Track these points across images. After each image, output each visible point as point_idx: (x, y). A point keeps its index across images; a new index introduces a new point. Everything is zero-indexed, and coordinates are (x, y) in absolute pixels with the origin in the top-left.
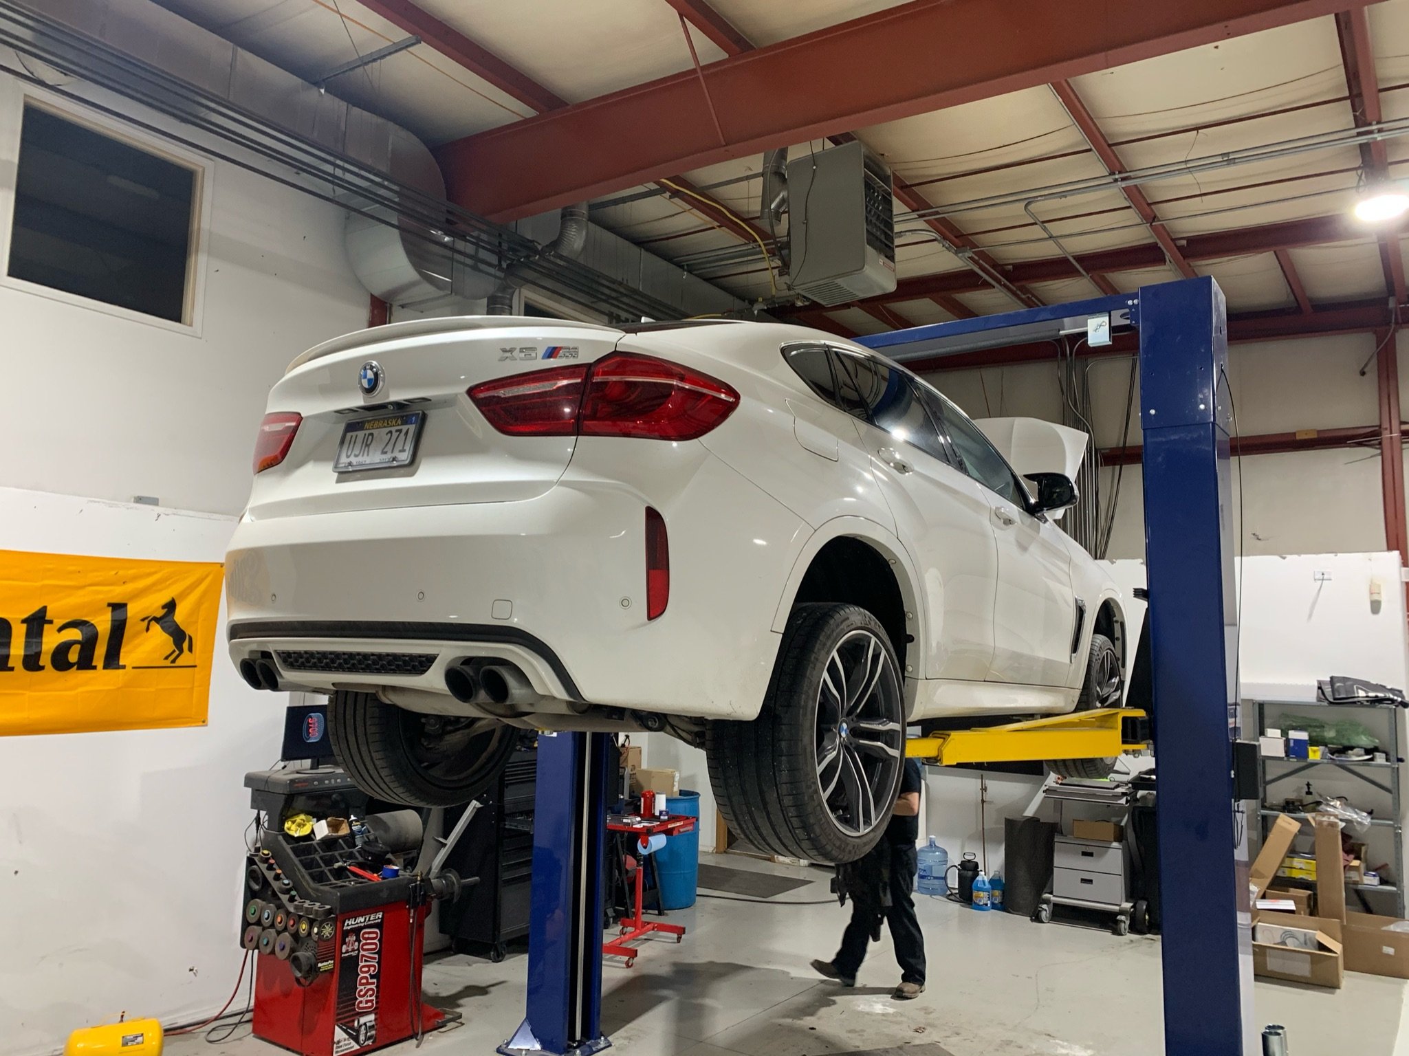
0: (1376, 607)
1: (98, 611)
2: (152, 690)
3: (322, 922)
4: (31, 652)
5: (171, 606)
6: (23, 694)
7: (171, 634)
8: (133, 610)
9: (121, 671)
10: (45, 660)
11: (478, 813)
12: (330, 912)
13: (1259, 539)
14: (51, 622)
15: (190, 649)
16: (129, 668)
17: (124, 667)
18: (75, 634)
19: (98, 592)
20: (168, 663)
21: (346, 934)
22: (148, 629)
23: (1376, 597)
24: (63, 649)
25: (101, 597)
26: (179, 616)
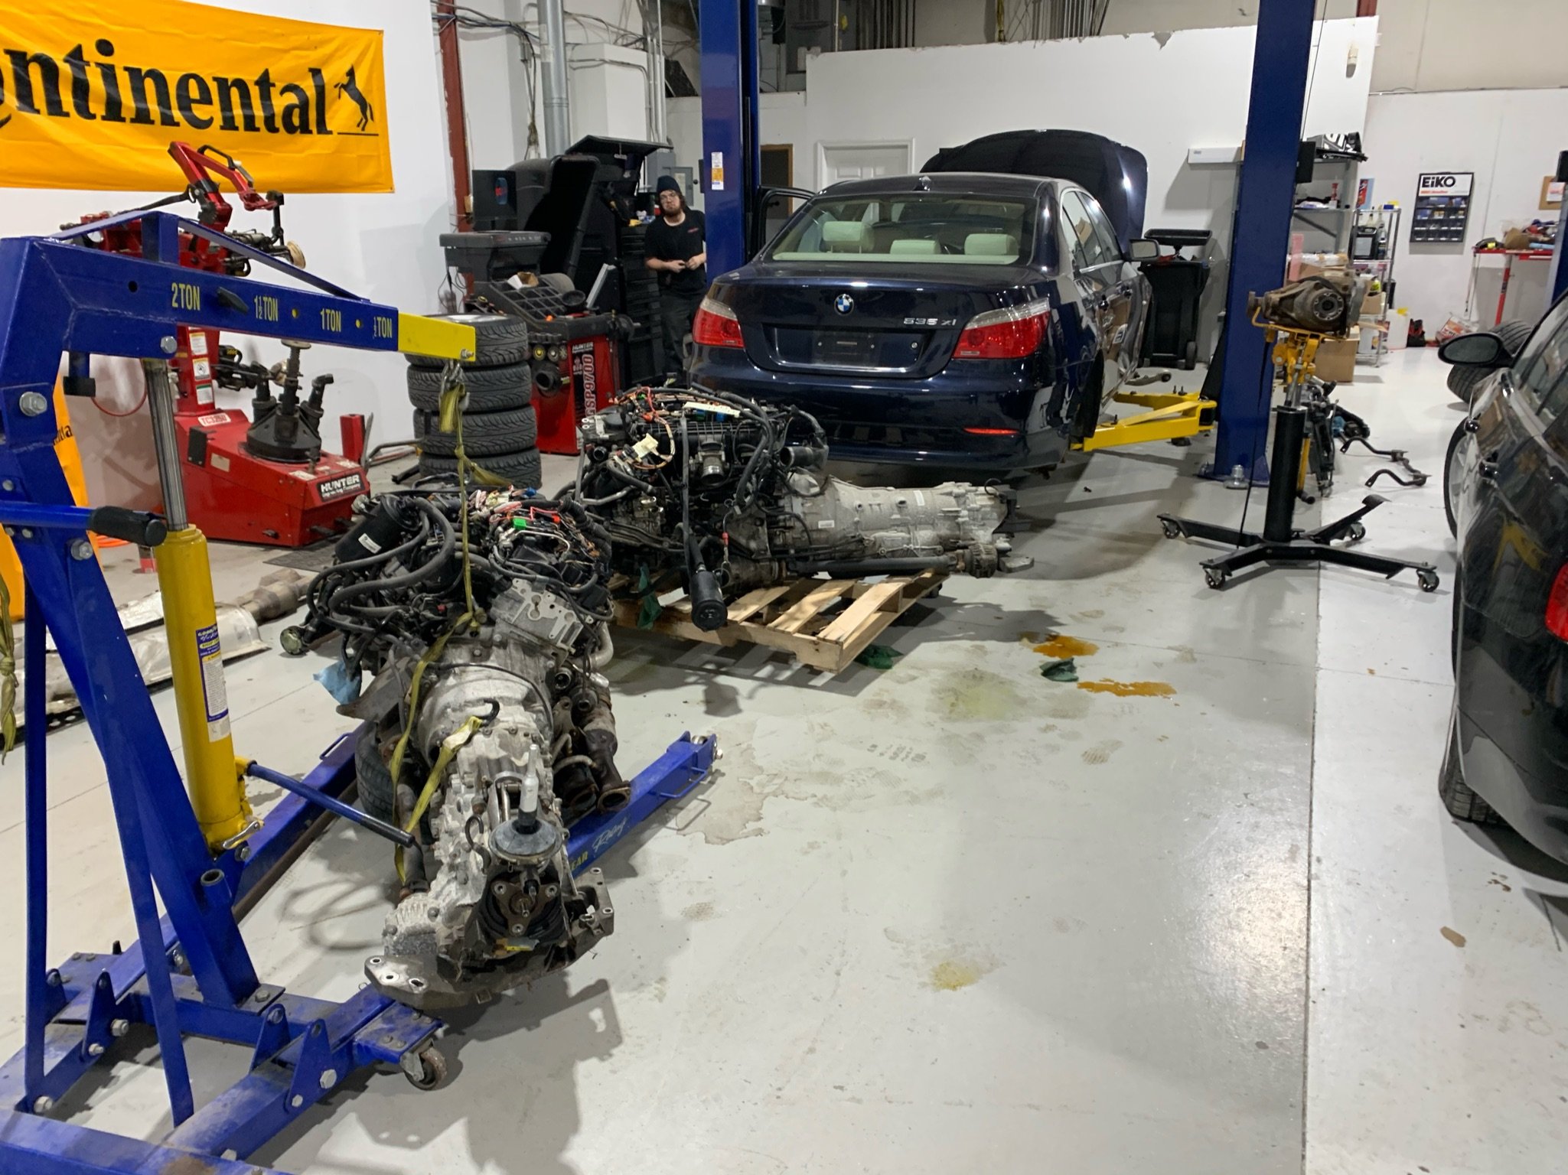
0: (1351, 70)
1: (303, 78)
2: (354, 155)
3: (559, 346)
4: (268, 115)
5: (351, 73)
6: (267, 155)
7: (357, 101)
8: (327, 75)
9: (329, 136)
10: (279, 123)
11: (609, 273)
12: (561, 339)
13: (1244, 14)
14: (273, 85)
15: (372, 118)
16: (335, 134)
17: (331, 133)
18: (292, 98)
19: (302, 57)
20: (359, 130)
21: (574, 356)
22: (340, 97)
23: (1352, 61)
24: (288, 111)
25: (303, 61)
26: (360, 84)
